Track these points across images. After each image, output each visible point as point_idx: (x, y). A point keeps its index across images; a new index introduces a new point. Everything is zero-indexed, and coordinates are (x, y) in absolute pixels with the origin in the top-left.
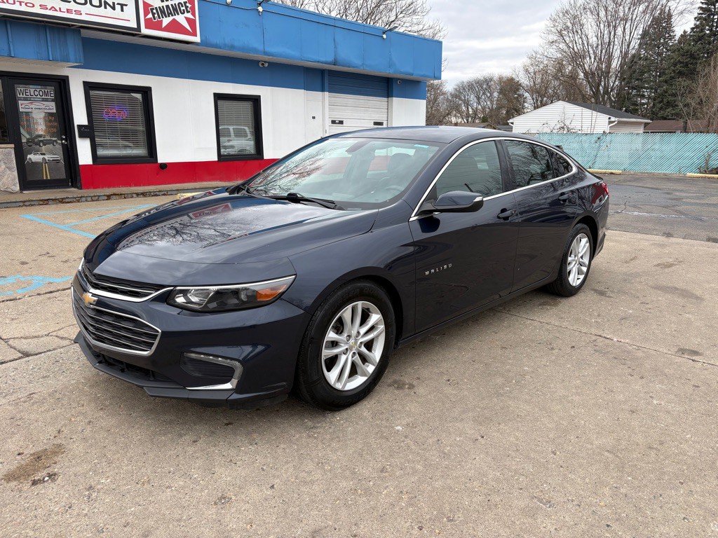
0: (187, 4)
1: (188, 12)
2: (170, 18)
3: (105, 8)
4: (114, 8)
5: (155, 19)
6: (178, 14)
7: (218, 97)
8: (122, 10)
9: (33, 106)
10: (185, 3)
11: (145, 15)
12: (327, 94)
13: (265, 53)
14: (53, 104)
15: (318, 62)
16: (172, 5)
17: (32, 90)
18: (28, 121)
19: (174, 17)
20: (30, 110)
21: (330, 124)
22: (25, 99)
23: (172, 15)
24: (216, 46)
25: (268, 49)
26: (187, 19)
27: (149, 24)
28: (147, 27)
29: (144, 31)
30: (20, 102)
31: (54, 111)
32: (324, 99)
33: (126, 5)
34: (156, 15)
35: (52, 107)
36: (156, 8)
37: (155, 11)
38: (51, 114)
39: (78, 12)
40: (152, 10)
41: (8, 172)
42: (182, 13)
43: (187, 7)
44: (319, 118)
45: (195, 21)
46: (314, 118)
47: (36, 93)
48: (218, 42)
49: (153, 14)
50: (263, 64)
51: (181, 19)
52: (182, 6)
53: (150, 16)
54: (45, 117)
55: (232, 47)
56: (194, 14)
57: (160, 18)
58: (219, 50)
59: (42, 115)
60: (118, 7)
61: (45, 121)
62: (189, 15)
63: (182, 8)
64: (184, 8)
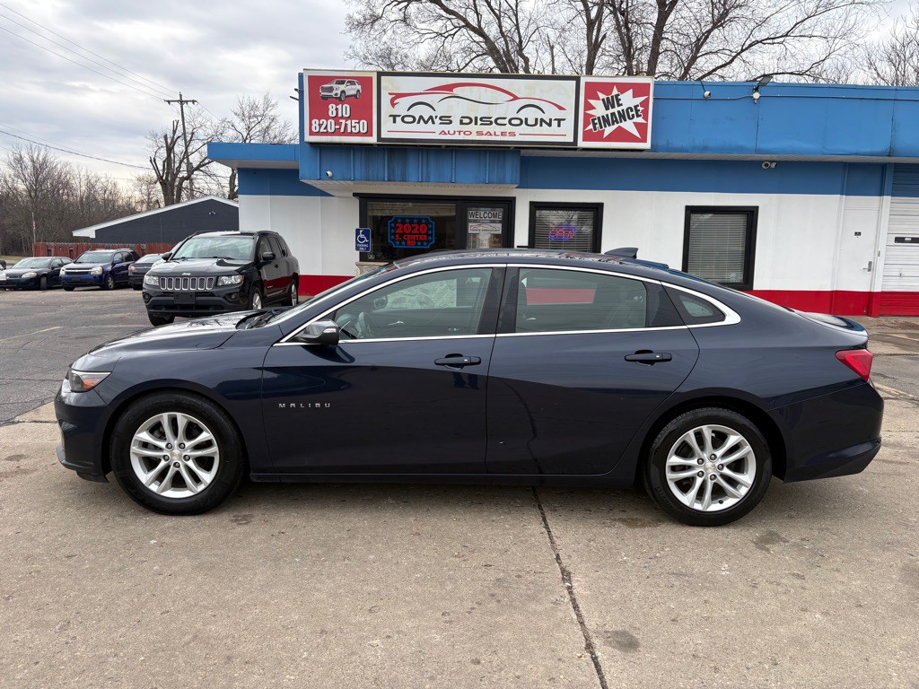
0: (639, 108)
1: (638, 116)
2: (616, 126)
3: (541, 125)
4: (550, 125)
5: (595, 129)
6: (625, 120)
7: (691, 211)
8: (559, 125)
9: (481, 228)
10: (636, 107)
11: (585, 126)
12: (887, 199)
13: (757, 151)
14: (500, 225)
15: (856, 154)
16: (619, 112)
17: (483, 213)
18: (474, 242)
19: (620, 124)
20: (478, 232)
21: (893, 242)
22: (475, 221)
23: (618, 123)
24: (681, 150)
25: (762, 146)
26: (636, 124)
27: (587, 137)
28: (585, 139)
29: (581, 144)
30: (470, 224)
31: (500, 232)
32: (881, 206)
33: (564, 120)
34: (598, 126)
35: (498, 228)
36: (599, 118)
37: (596, 121)
38: (496, 236)
39: (512, 134)
40: (593, 120)
41: (449, 290)
42: (630, 119)
43: (637, 111)
44: (868, 235)
45: (646, 125)
46: (858, 234)
47: (486, 215)
48: (685, 145)
49: (594, 125)
50: (766, 165)
51: (628, 126)
52: (632, 111)
53: (591, 127)
54: (490, 238)
55: (705, 149)
56: (646, 118)
57: (601, 127)
58: (686, 154)
59: (488, 237)
60: (555, 123)
61: (490, 242)
62: (640, 120)
63: (631, 113)
64: (634, 112)
